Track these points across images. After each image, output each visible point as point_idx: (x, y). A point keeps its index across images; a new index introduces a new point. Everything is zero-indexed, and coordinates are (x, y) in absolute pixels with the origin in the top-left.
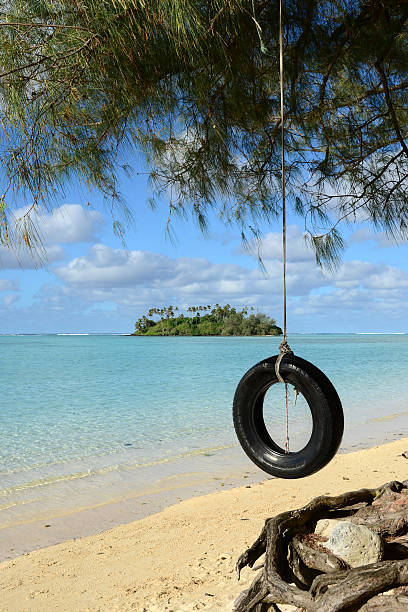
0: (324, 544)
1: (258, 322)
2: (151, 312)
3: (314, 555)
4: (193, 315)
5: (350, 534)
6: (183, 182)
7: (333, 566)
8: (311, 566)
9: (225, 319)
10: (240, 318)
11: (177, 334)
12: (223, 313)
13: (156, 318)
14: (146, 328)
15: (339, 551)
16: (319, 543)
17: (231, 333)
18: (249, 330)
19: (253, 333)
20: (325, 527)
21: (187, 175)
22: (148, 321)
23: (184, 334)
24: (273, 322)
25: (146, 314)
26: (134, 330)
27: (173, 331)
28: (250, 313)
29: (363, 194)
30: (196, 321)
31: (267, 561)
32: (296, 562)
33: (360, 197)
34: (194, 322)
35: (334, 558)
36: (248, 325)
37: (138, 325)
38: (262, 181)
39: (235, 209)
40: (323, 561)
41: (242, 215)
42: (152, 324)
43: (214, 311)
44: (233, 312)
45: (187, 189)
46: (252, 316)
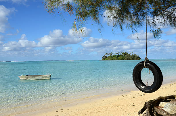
0: (162, 108)
1: (134, 56)
2: (106, 54)
3: (160, 111)
4: (117, 55)
5: (170, 106)
6: (116, 18)
7: (166, 114)
8: (159, 114)
9: (125, 56)
10: (129, 55)
11: (113, 60)
12: (125, 54)
13: (107, 56)
14: (105, 58)
15: (167, 110)
16: (161, 108)
17: (127, 59)
18: (132, 58)
19: (133, 59)
20: (162, 104)
21: (117, 16)
22: (105, 56)
23: (115, 60)
24: (138, 56)
25: (105, 55)
26: (102, 59)
27: (112, 59)
28: (132, 54)
29: (167, 18)
30: (118, 56)
31: (147, 112)
32: (155, 113)
33: (166, 19)
34: (117, 57)
35: (165, 112)
36: (132, 57)
37: (103, 58)
38: (137, 17)
39: (130, 25)
40: (163, 113)
41: (132, 26)
42: (106, 57)
43: (122, 54)
44: (128, 54)
45: (117, 20)
46: (133, 55)
